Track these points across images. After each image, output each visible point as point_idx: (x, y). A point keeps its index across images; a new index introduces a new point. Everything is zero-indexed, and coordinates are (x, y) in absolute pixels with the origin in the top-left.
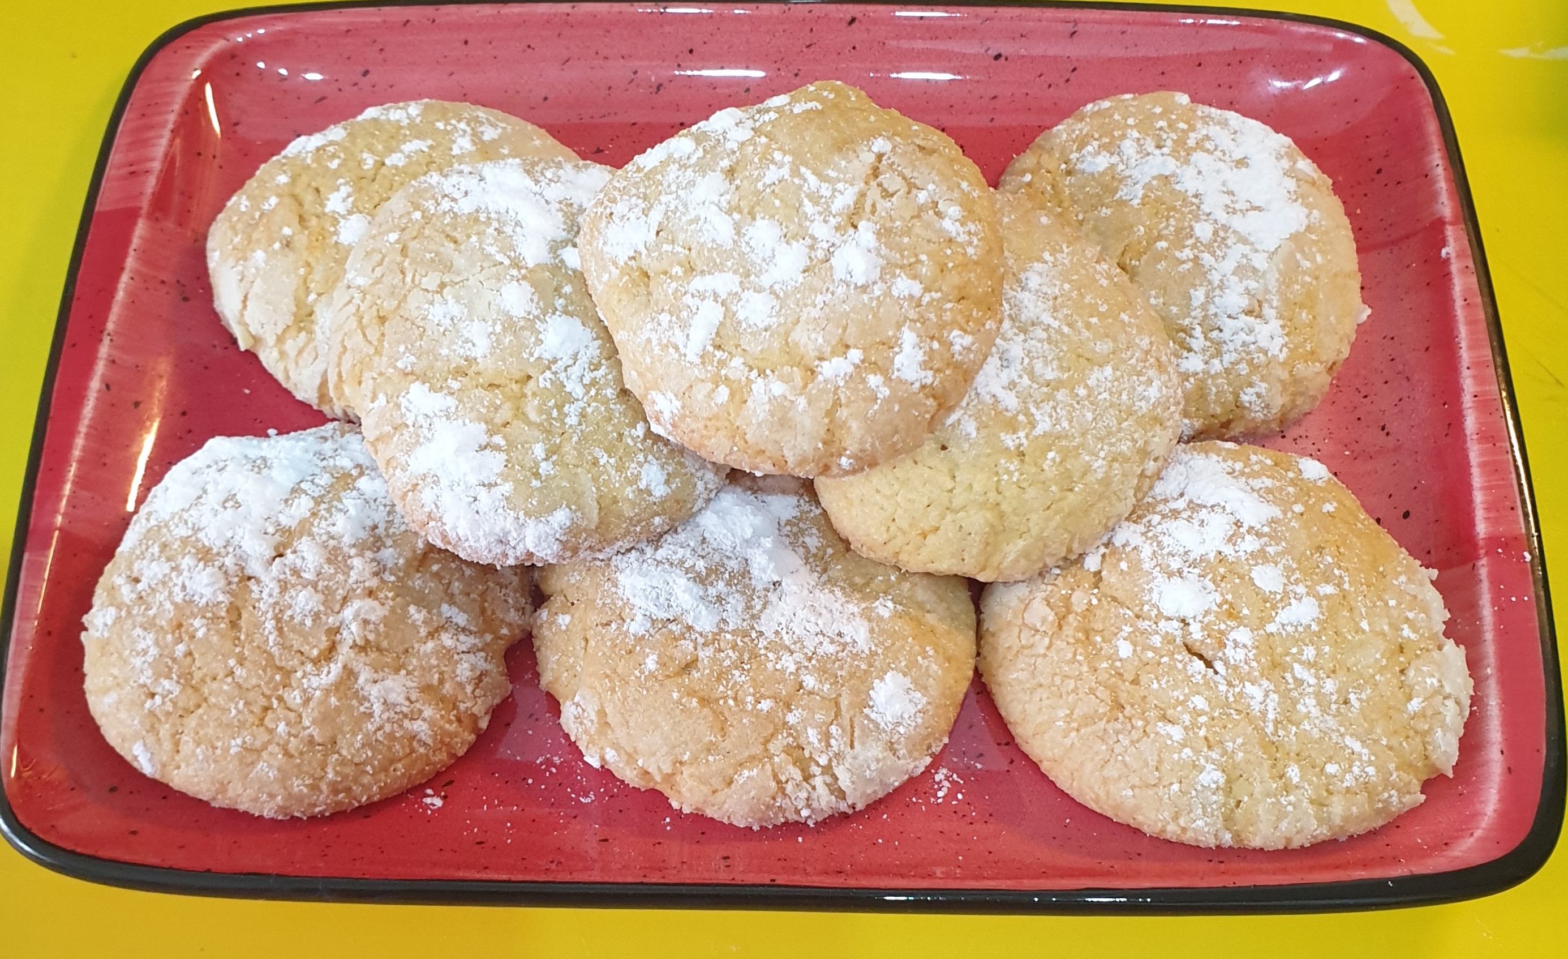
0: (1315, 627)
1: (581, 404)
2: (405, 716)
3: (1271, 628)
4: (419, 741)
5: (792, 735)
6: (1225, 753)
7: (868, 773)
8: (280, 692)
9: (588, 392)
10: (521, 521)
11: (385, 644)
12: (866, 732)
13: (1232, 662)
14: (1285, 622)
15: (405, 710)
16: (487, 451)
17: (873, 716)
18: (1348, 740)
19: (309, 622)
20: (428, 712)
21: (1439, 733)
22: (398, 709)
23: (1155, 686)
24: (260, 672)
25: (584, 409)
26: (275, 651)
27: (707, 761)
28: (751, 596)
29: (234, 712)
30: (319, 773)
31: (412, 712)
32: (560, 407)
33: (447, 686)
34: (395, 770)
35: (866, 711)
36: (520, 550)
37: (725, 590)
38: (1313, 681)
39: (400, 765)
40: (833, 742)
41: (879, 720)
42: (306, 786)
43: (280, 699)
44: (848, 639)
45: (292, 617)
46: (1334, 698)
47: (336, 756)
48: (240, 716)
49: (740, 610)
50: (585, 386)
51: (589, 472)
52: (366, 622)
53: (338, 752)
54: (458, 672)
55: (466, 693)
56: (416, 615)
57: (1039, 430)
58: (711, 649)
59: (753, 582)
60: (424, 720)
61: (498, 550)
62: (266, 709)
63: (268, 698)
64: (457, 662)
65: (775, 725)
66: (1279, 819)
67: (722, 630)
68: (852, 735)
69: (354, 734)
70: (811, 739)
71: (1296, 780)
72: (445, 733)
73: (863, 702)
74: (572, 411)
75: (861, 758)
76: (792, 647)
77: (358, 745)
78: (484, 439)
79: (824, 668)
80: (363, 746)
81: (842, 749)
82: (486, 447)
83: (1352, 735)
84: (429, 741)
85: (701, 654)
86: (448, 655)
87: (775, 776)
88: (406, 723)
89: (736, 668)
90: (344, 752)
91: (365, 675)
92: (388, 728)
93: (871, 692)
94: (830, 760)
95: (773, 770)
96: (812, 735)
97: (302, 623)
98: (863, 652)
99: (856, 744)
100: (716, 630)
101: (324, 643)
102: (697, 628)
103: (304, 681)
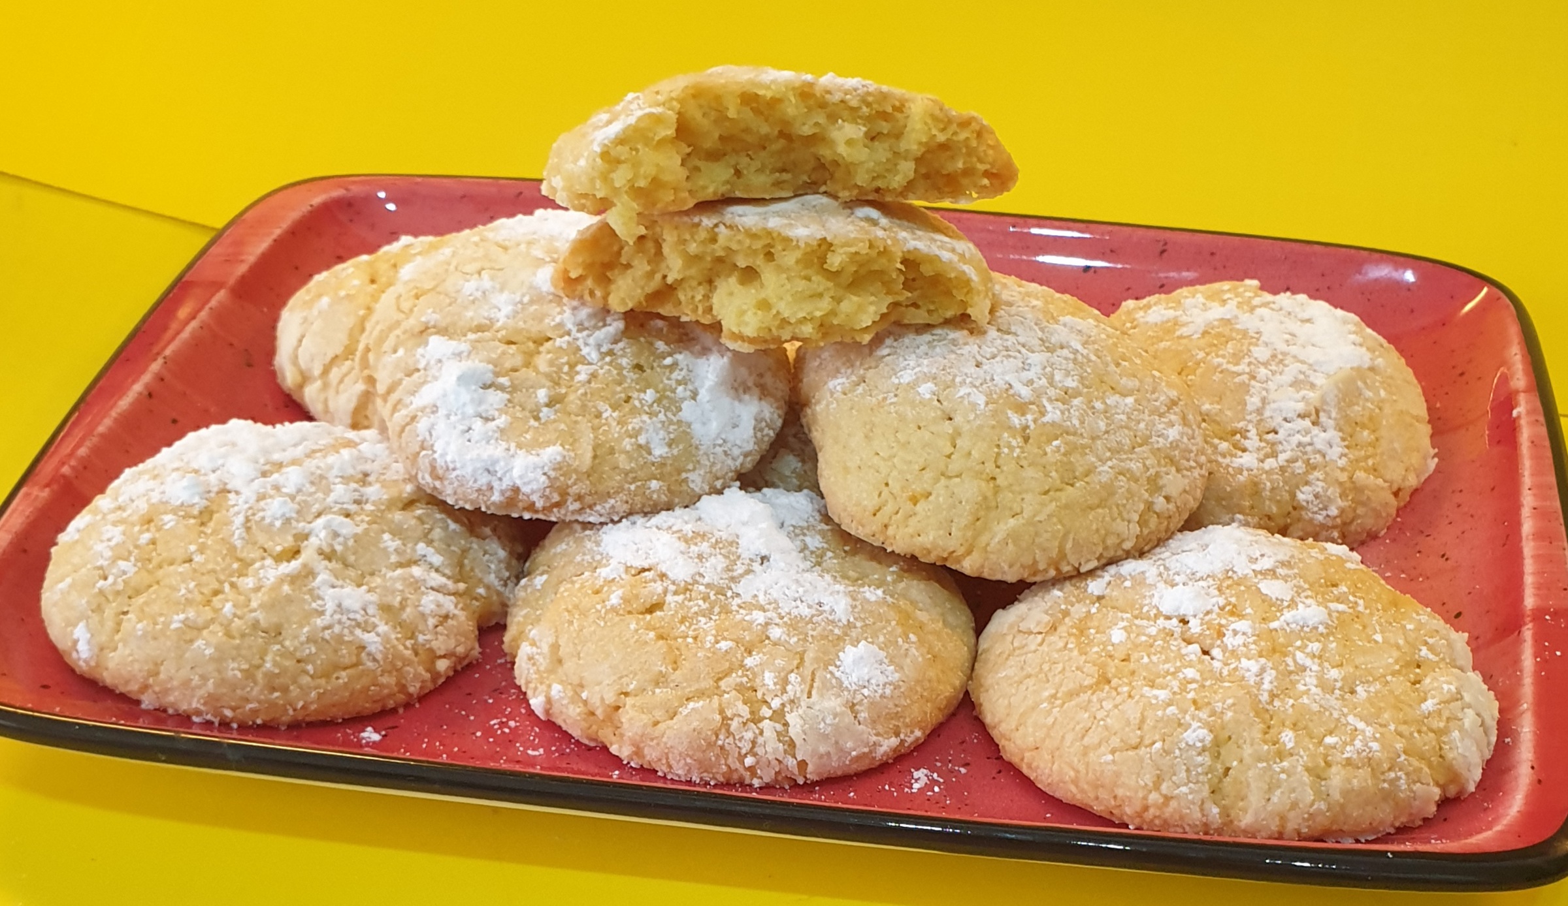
0: (1321, 629)
1: (594, 367)
2: (358, 625)
3: (1274, 625)
4: (369, 654)
5: (747, 676)
6: (1213, 713)
7: (822, 725)
8: (234, 579)
9: (603, 359)
10: (512, 452)
11: (352, 558)
12: (826, 686)
13: (1230, 647)
14: (1291, 620)
15: (358, 617)
16: (491, 390)
17: (838, 674)
18: (1351, 719)
19: (278, 524)
20: (383, 628)
21: (1456, 734)
22: (352, 616)
23: (1146, 660)
24: (219, 559)
25: (596, 370)
26: (239, 543)
27: (654, 693)
28: (735, 561)
29: (183, 591)
30: (257, 661)
31: (366, 622)
32: (572, 366)
33: (408, 610)
34: (337, 678)
35: (831, 668)
36: (506, 483)
37: (708, 551)
38: (1315, 668)
39: (343, 674)
40: (789, 688)
41: (843, 678)
42: (241, 671)
43: (233, 585)
44: (826, 608)
45: (263, 518)
46: (1339, 685)
47: (278, 647)
48: (190, 596)
49: (719, 569)
50: (601, 353)
51: (590, 421)
52: (336, 535)
53: (281, 643)
54: (423, 602)
55: (427, 625)
56: (390, 542)
57: (1047, 419)
58: (682, 597)
59: (740, 551)
60: (378, 635)
61: (483, 480)
62: (216, 593)
63: (221, 582)
64: (423, 593)
65: (732, 663)
66: (1270, 789)
67: (697, 582)
68: (812, 686)
69: (301, 626)
70: (766, 682)
71: (1290, 745)
72: (397, 656)
73: (829, 660)
74: (583, 373)
75: (817, 707)
76: (767, 607)
77: (303, 638)
78: (489, 378)
79: (795, 624)
80: (309, 640)
81: (798, 695)
82: (490, 386)
83: (1355, 715)
84: (379, 657)
85: (670, 598)
86: (416, 585)
87: (721, 712)
88: (358, 632)
89: (704, 616)
90: (287, 643)
91: (323, 577)
92: (337, 629)
93: (841, 654)
94: (783, 705)
95: (720, 705)
96: (769, 678)
97: (271, 525)
98: (840, 620)
99: (814, 692)
100: (690, 581)
101: (289, 542)
102: (670, 575)
103: (261, 571)
